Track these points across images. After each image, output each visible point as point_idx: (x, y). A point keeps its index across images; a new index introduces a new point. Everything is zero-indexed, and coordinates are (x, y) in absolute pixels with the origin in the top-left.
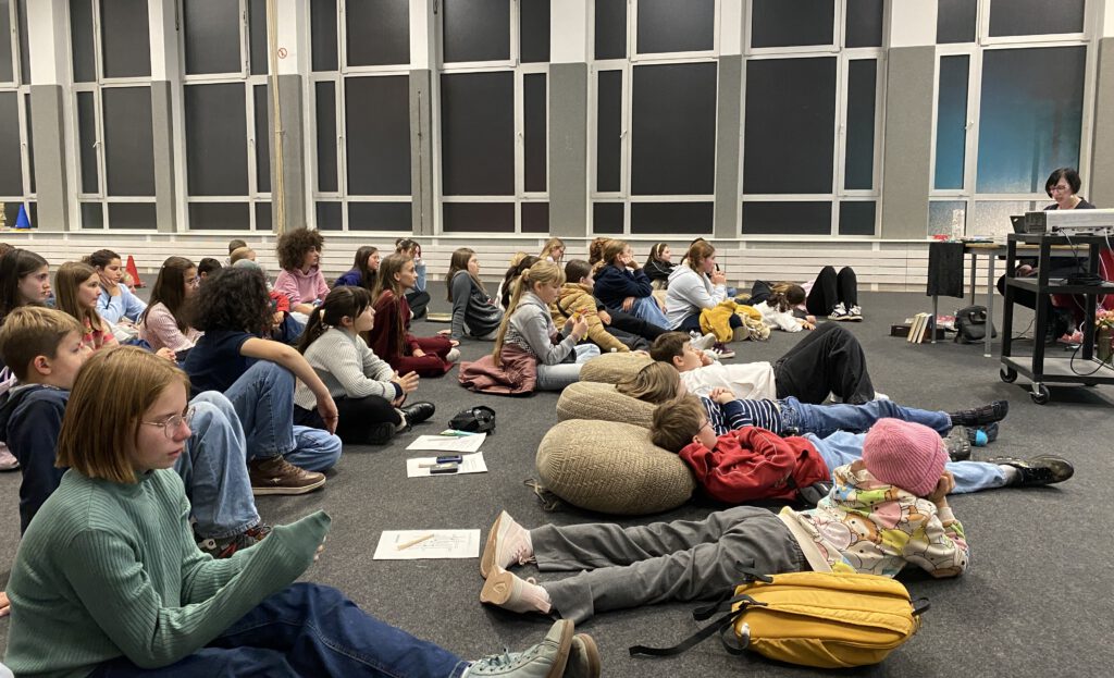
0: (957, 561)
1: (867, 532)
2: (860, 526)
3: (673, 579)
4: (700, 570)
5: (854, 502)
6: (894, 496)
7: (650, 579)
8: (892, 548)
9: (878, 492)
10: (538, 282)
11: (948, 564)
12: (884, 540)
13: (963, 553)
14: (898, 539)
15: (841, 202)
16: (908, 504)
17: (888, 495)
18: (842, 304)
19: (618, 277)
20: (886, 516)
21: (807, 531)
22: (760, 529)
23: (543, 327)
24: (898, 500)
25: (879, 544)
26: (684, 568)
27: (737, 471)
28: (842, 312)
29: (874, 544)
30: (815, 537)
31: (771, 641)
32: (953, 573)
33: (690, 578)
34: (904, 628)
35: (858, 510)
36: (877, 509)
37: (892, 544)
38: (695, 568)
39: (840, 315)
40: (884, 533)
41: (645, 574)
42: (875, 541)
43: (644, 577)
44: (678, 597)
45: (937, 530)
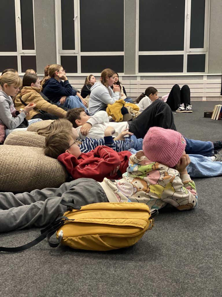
0: (190, 201)
1: (142, 186)
2: (139, 184)
3: (33, 215)
4: (49, 209)
5: (137, 172)
6: (156, 167)
7: (19, 216)
8: (155, 194)
9: (149, 166)
10: (6, 84)
11: (185, 202)
12: (151, 191)
13: (194, 197)
14: (158, 189)
15: (188, 55)
16: (164, 171)
17: (154, 167)
18: (183, 104)
19: (55, 84)
20: (152, 178)
21: (112, 188)
22: (85, 187)
23: (7, 108)
24: (159, 169)
25: (148, 193)
26: (40, 209)
27: (88, 167)
28: (183, 108)
29: (145, 193)
30: (114, 190)
31: (74, 238)
32: (188, 208)
33: (43, 214)
34: (142, 225)
35: (139, 176)
36: (148, 175)
37: (155, 192)
38: (46, 209)
39: (182, 110)
40: (151, 187)
41: (16, 213)
42: (146, 191)
43: (16, 214)
44: (36, 224)
45: (178, 184)
